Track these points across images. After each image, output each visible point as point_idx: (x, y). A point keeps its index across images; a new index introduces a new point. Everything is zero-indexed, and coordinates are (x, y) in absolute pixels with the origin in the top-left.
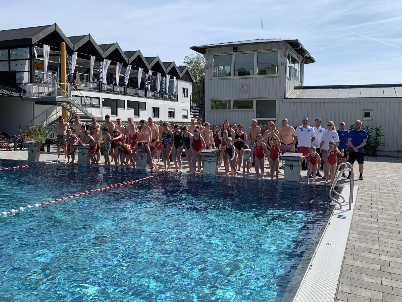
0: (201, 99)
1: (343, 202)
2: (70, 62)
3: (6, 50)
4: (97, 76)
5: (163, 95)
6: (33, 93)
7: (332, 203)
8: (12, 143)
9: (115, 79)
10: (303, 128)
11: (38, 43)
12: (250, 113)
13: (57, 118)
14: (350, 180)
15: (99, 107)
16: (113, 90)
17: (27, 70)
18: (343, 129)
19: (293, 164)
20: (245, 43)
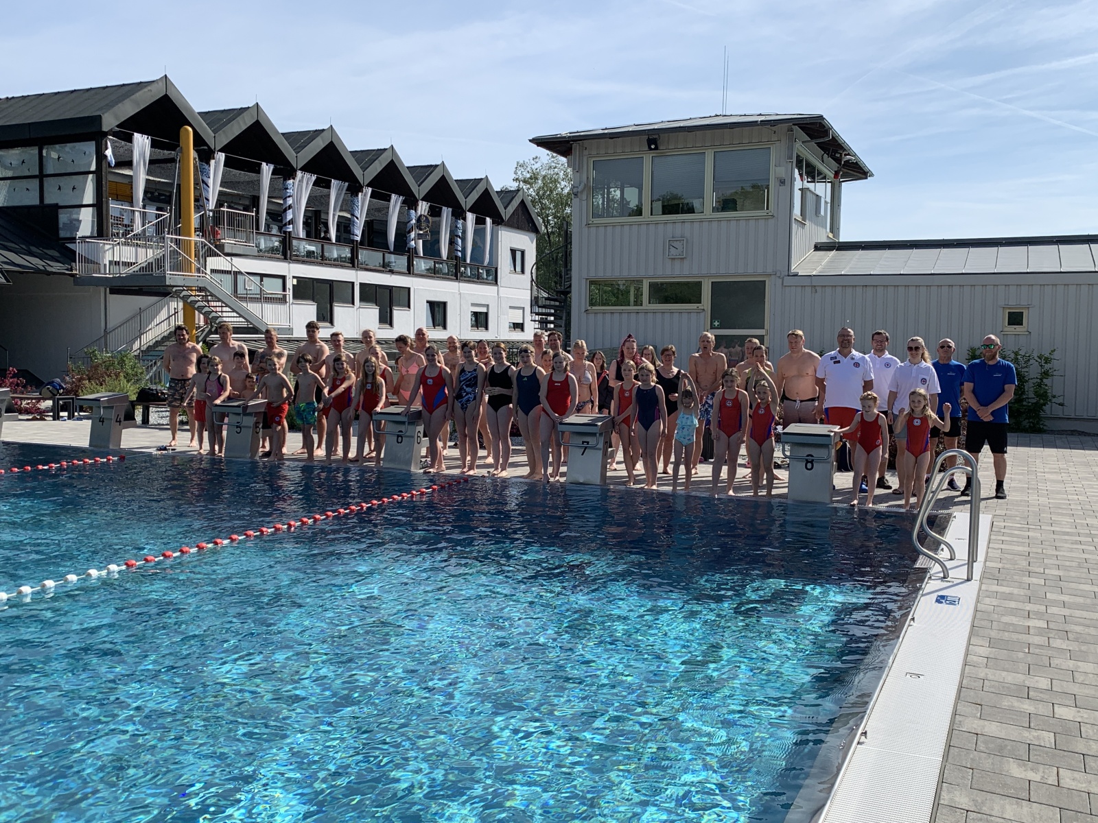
0: (561, 277)
1: (951, 559)
2: (205, 179)
3: (33, 148)
4: (276, 216)
5: (457, 267)
6: (105, 265)
7: (921, 563)
8: (45, 399)
9: (326, 225)
10: (840, 357)
11: (118, 129)
12: (694, 316)
13: (168, 332)
14: (969, 498)
15: (283, 300)
16: (323, 256)
17: (91, 202)
18: (949, 359)
19: (812, 456)
20: (680, 127)
